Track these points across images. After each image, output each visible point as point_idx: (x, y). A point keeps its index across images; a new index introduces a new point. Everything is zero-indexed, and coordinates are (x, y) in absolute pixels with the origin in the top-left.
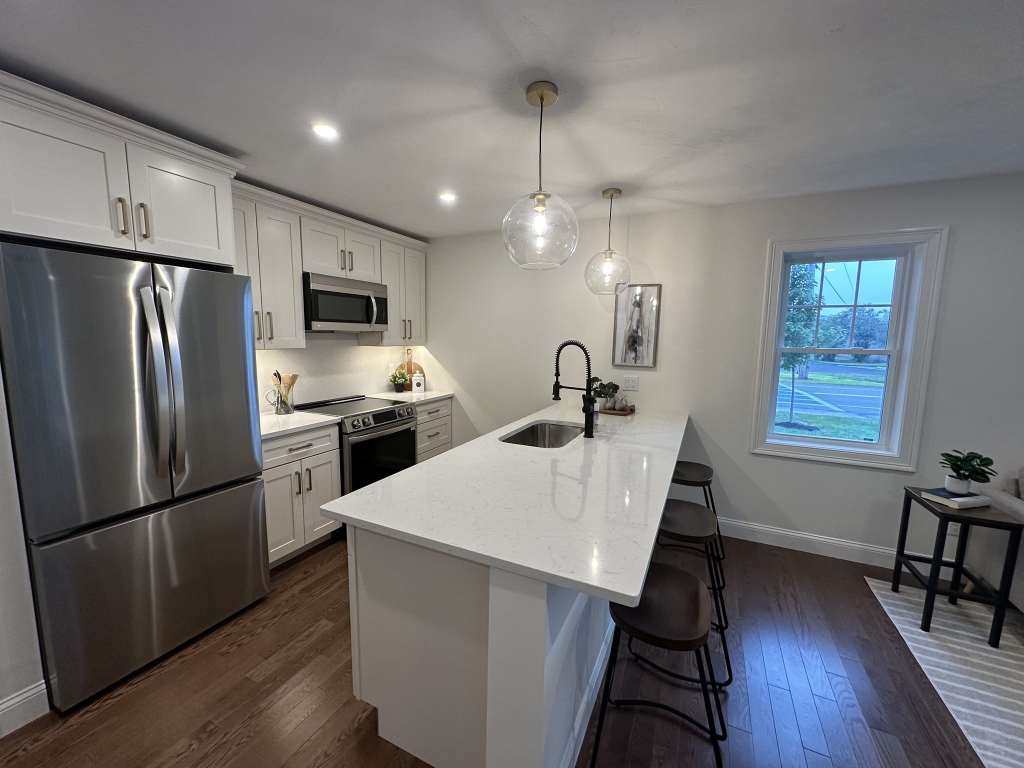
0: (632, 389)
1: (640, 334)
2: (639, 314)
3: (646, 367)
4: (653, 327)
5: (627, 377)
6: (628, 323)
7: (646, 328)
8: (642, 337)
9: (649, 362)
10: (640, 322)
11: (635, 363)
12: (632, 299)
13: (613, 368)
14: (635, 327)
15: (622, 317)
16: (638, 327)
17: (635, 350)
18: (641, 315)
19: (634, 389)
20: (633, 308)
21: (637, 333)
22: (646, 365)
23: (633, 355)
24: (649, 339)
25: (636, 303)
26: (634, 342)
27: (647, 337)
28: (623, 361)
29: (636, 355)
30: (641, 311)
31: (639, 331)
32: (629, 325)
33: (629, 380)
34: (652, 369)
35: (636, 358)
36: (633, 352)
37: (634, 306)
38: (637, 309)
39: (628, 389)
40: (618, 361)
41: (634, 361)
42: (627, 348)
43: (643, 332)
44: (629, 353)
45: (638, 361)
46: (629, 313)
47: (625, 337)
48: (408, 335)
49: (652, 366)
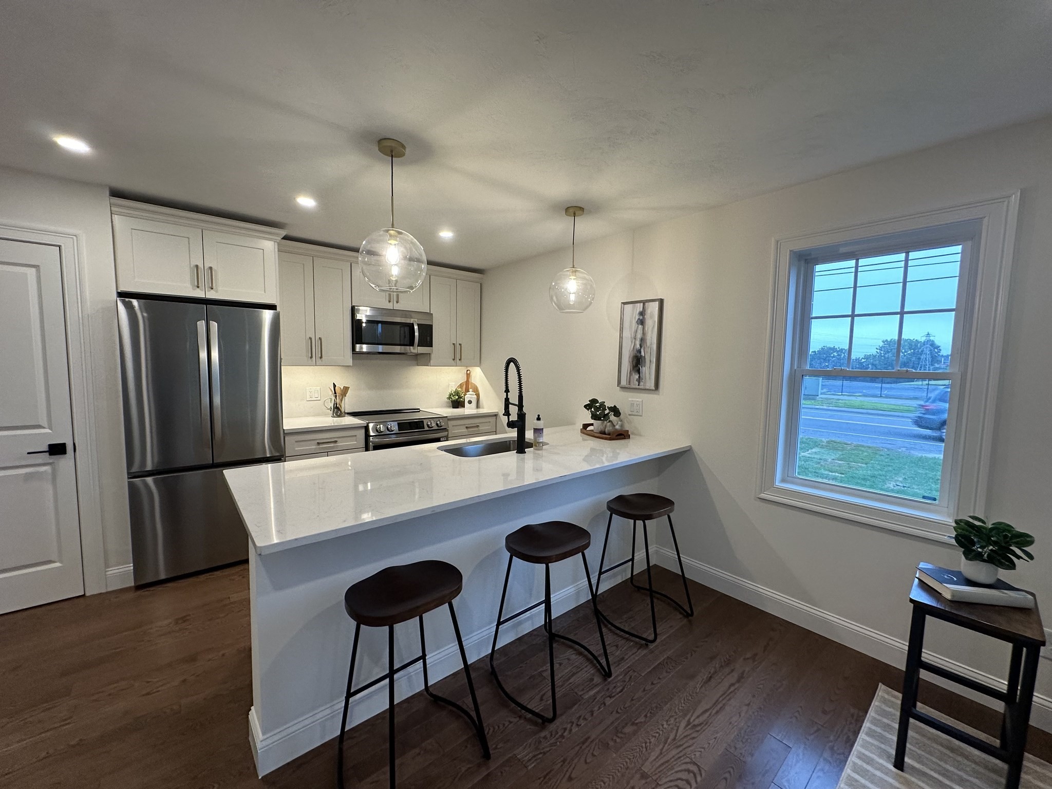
0: (636, 414)
1: (643, 354)
2: (642, 332)
3: (648, 390)
4: (655, 347)
5: (632, 401)
6: (632, 342)
7: (649, 347)
8: (645, 356)
9: (651, 384)
10: (643, 340)
11: (639, 385)
12: (635, 317)
13: (620, 391)
14: (638, 346)
15: (627, 334)
16: (641, 346)
17: (639, 372)
18: (644, 333)
19: (639, 414)
20: (637, 325)
21: (640, 352)
22: (647, 387)
23: (637, 377)
24: (651, 359)
25: (639, 321)
26: (637, 362)
27: (649, 356)
28: (628, 383)
29: (639, 377)
30: (643, 329)
31: (642, 350)
32: (633, 344)
33: (634, 404)
34: (653, 392)
35: (639, 380)
36: (637, 374)
37: (638, 324)
38: (640, 326)
39: (633, 413)
40: (624, 382)
41: (637, 383)
42: (632, 369)
43: (645, 350)
44: (633, 374)
45: (642, 383)
46: (633, 332)
47: (629, 357)
48: (458, 356)
49: (654, 388)
